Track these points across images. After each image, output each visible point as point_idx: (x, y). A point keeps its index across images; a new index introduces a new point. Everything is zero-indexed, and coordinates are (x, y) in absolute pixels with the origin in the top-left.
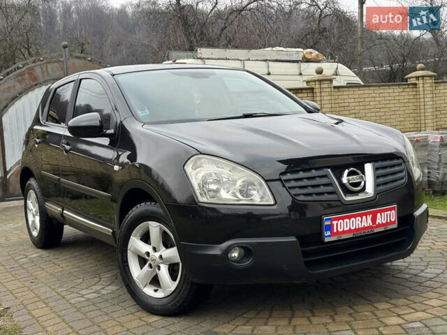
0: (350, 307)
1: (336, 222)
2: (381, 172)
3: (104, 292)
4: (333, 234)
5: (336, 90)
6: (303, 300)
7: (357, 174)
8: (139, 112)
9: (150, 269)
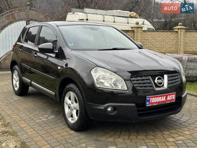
0: (153, 132)
1: (151, 99)
2: (170, 78)
3: (49, 118)
4: (150, 103)
5: (144, 32)
6: (133, 128)
7: (161, 79)
8: (69, 44)
9: (70, 111)
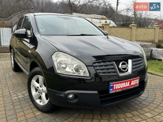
1: (115, 85)
2: (134, 63)
5: (110, 28)
7: (125, 64)
8: (41, 30)
9: (38, 94)
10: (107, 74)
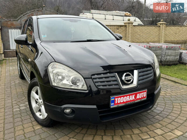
1: (117, 99)
2: (141, 74)
4: (115, 104)
5: (134, 27)
7: (130, 75)
8: (43, 36)
9: (38, 106)
10: (108, 87)
